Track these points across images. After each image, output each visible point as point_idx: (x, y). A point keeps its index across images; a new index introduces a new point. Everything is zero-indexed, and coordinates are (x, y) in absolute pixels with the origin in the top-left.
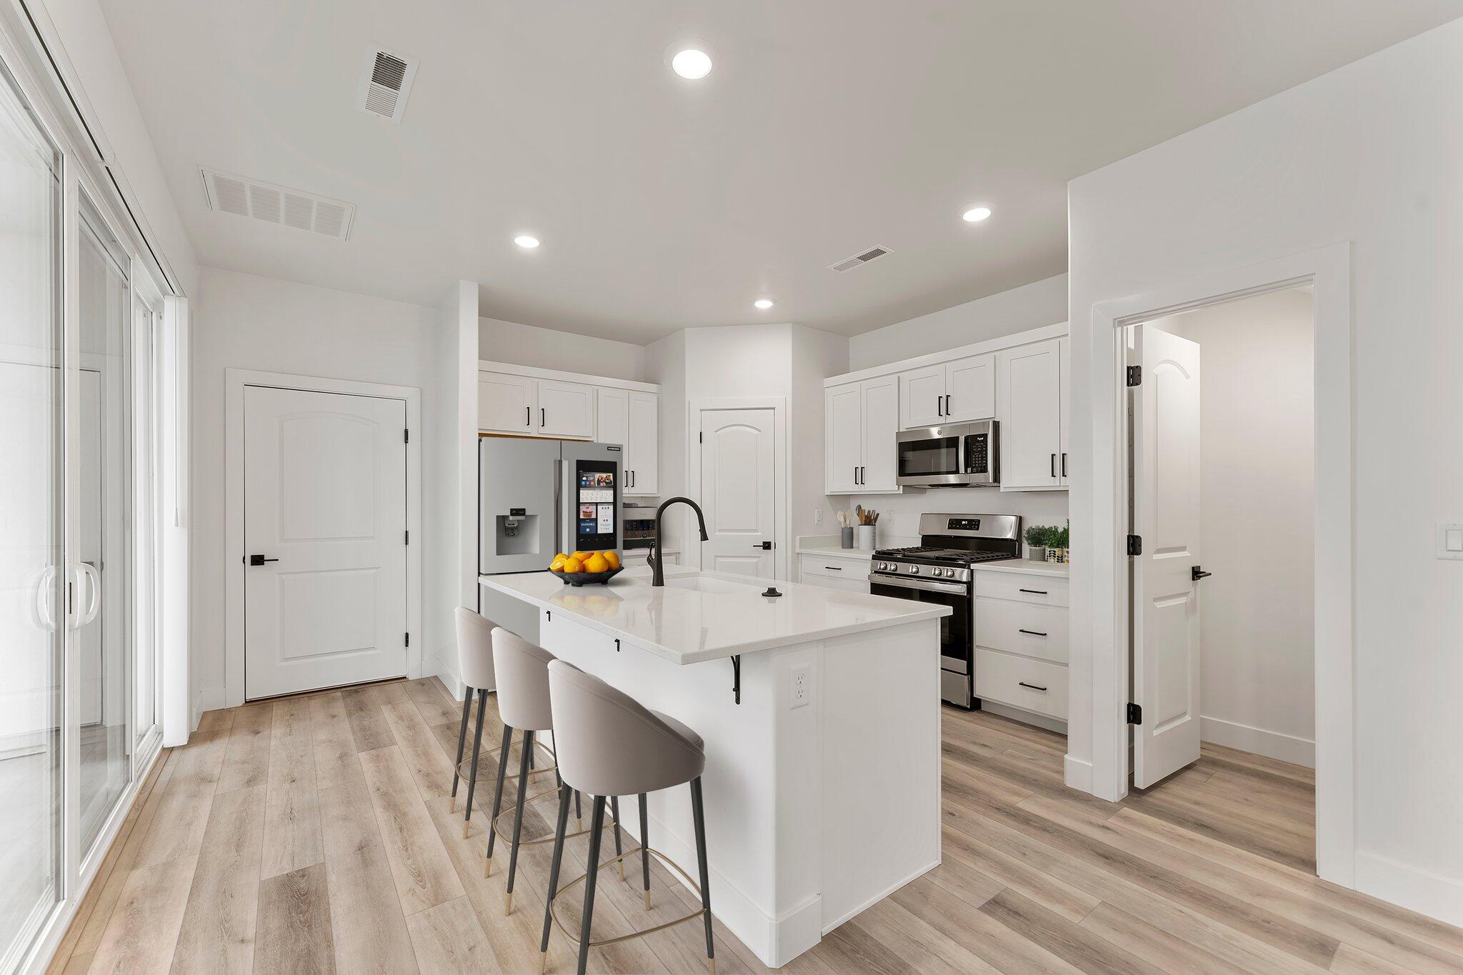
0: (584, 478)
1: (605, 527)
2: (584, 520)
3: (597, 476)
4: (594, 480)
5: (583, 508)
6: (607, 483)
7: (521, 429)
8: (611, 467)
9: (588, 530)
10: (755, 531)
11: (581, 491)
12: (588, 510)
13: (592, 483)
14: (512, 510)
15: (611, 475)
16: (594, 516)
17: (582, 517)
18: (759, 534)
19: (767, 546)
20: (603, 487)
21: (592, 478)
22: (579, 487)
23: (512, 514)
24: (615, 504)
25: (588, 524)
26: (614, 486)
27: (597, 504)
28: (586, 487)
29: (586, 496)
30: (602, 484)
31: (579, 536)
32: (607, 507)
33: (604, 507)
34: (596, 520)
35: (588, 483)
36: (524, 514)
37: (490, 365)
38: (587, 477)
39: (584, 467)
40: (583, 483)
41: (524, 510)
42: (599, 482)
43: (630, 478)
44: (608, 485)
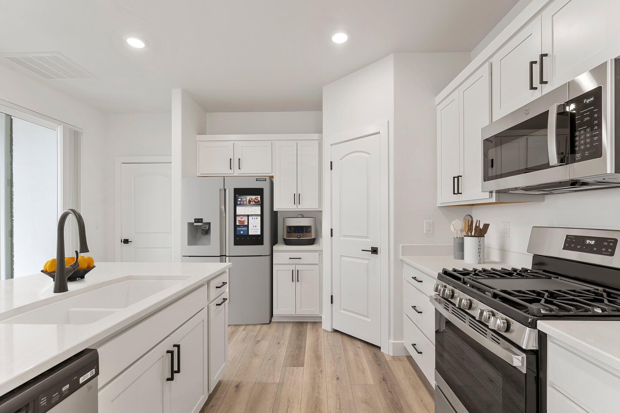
0: (239, 200)
1: (254, 229)
2: (239, 226)
3: (248, 197)
4: (246, 201)
5: (238, 219)
6: (255, 202)
7: (227, 172)
8: (259, 192)
9: (242, 232)
10: (367, 237)
11: (237, 208)
12: (242, 220)
13: (245, 202)
14: (195, 219)
15: (259, 197)
16: (246, 223)
17: (238, 224)
18: (369, 240)
19: (374, 251)
20: (253, 205)
21: (244, 199)
22: (236, 205)
23: (195, 222)
24: (262, 215)
25: (242, 229)
26: (261, 204)
27: (248, 216)
28: (240, 205)
29: (240, 210)
30: (252, 203)
31: (236, 236)
32: (256, 218)
33: (254, 218)
34: (248, 226)
35: (242, 202)
36: (202, 222)
38: (241, 199)
39: (239, 192)
40: (239, 202)
41: (202, 219)
42: (250, 201)
43: (297, 198)
44: (257, 204)
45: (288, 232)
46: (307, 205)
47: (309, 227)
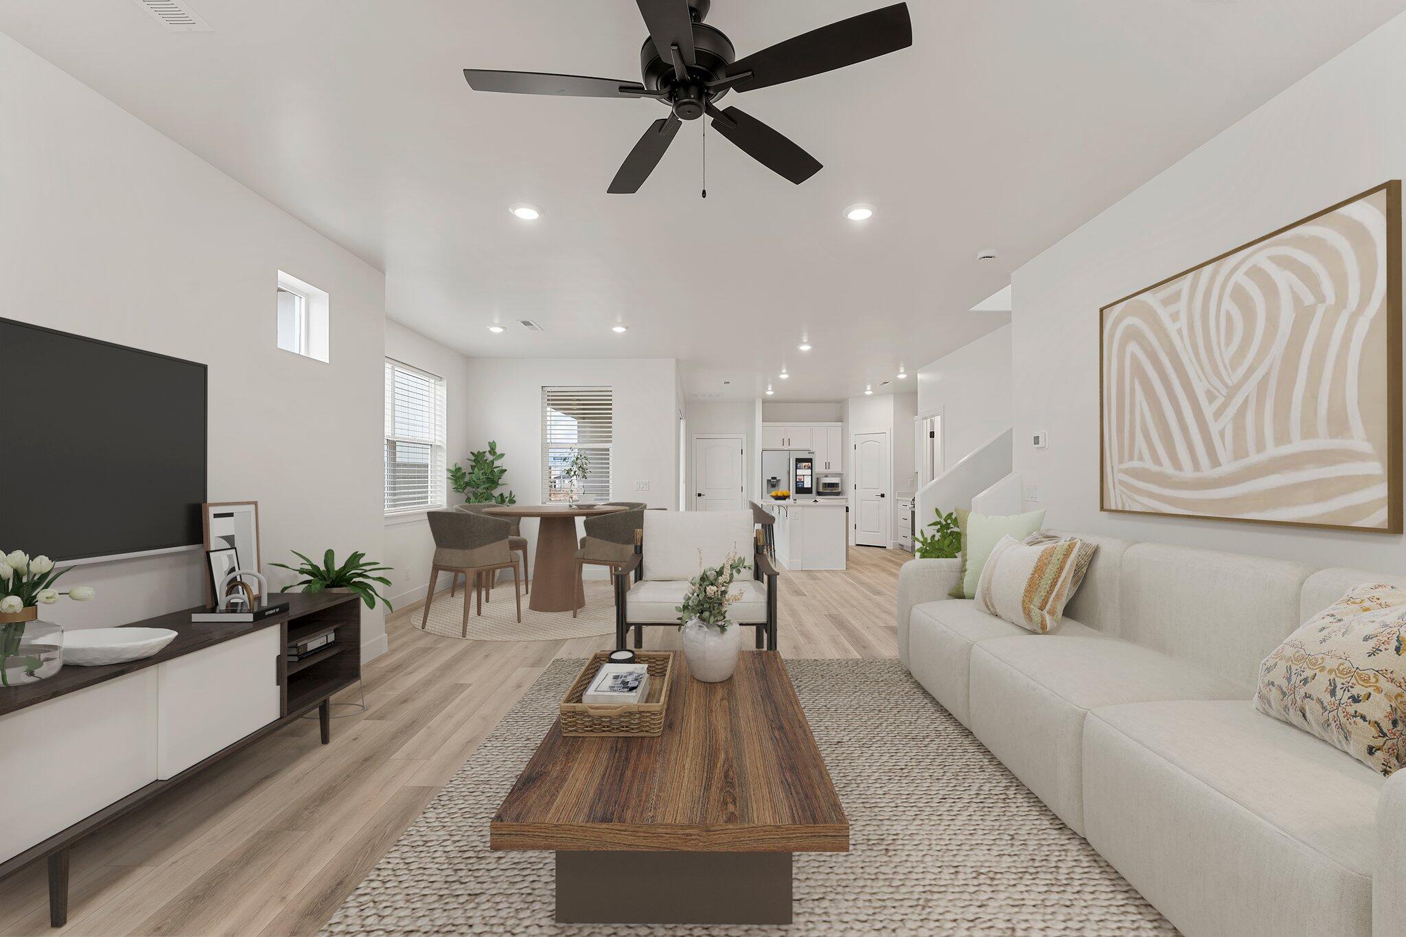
1: (807, 484)
2: (798, 482)
3: (804, 464)
5: (798, 477)
7: (781, 447)
8: (810, 460)
9: (800, 485)
10: (878, 489)
11: (797, 470)
12: (800, 478)
13: (802, 467)
15: (810, 463)
16: (802, 480)
17: (797, 480)
18: (879, 491)
19: (883, 496)
21: (802, 465)
22: (796, 468)
23: (772, 479)
24: (812, 475)
25: (800, 483)
26: (811, 468)
27: (804, 475)
28: (799, 469)
29: (799, 472)
30: (806, 467)
31: (796, 487)
33: (807, 476)
34: (803, 482)
35: (800, 467)
36: (776, 479)
37: (767, 424)
38: (800, 464)
39: (799, 461)
40: (798, 467)
41: (777, 477)
43: (827, 465)
44: (809, 468)
45: (823, 487)
46: (836, 468)
47: (838, 484)
